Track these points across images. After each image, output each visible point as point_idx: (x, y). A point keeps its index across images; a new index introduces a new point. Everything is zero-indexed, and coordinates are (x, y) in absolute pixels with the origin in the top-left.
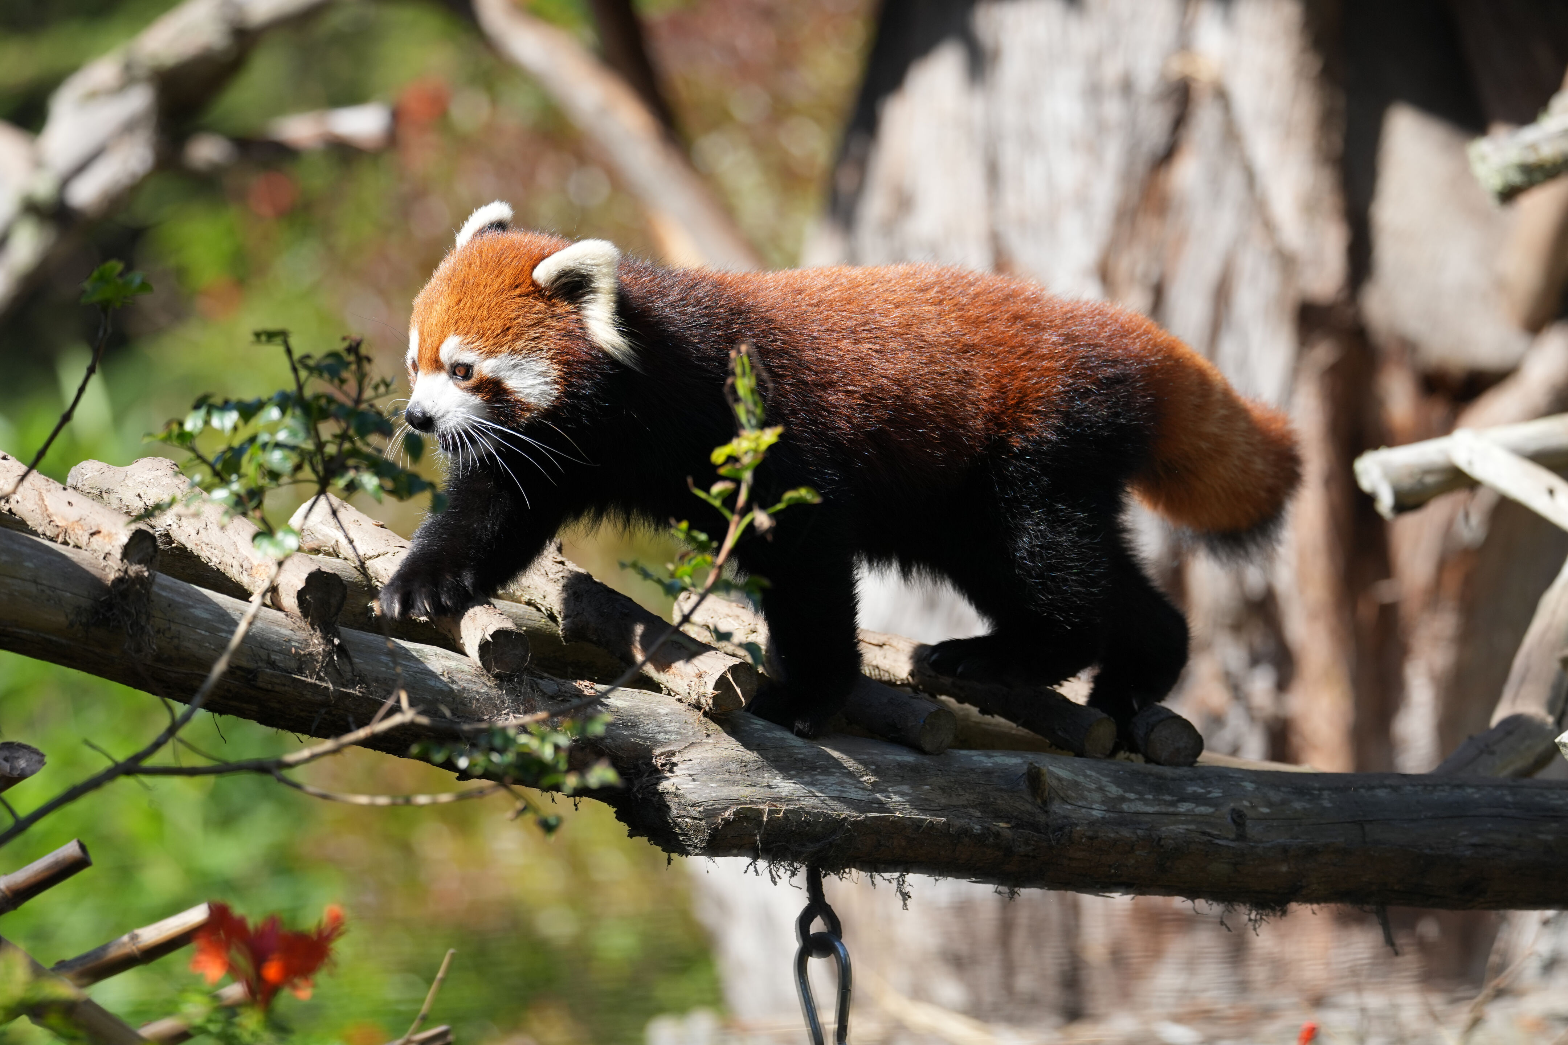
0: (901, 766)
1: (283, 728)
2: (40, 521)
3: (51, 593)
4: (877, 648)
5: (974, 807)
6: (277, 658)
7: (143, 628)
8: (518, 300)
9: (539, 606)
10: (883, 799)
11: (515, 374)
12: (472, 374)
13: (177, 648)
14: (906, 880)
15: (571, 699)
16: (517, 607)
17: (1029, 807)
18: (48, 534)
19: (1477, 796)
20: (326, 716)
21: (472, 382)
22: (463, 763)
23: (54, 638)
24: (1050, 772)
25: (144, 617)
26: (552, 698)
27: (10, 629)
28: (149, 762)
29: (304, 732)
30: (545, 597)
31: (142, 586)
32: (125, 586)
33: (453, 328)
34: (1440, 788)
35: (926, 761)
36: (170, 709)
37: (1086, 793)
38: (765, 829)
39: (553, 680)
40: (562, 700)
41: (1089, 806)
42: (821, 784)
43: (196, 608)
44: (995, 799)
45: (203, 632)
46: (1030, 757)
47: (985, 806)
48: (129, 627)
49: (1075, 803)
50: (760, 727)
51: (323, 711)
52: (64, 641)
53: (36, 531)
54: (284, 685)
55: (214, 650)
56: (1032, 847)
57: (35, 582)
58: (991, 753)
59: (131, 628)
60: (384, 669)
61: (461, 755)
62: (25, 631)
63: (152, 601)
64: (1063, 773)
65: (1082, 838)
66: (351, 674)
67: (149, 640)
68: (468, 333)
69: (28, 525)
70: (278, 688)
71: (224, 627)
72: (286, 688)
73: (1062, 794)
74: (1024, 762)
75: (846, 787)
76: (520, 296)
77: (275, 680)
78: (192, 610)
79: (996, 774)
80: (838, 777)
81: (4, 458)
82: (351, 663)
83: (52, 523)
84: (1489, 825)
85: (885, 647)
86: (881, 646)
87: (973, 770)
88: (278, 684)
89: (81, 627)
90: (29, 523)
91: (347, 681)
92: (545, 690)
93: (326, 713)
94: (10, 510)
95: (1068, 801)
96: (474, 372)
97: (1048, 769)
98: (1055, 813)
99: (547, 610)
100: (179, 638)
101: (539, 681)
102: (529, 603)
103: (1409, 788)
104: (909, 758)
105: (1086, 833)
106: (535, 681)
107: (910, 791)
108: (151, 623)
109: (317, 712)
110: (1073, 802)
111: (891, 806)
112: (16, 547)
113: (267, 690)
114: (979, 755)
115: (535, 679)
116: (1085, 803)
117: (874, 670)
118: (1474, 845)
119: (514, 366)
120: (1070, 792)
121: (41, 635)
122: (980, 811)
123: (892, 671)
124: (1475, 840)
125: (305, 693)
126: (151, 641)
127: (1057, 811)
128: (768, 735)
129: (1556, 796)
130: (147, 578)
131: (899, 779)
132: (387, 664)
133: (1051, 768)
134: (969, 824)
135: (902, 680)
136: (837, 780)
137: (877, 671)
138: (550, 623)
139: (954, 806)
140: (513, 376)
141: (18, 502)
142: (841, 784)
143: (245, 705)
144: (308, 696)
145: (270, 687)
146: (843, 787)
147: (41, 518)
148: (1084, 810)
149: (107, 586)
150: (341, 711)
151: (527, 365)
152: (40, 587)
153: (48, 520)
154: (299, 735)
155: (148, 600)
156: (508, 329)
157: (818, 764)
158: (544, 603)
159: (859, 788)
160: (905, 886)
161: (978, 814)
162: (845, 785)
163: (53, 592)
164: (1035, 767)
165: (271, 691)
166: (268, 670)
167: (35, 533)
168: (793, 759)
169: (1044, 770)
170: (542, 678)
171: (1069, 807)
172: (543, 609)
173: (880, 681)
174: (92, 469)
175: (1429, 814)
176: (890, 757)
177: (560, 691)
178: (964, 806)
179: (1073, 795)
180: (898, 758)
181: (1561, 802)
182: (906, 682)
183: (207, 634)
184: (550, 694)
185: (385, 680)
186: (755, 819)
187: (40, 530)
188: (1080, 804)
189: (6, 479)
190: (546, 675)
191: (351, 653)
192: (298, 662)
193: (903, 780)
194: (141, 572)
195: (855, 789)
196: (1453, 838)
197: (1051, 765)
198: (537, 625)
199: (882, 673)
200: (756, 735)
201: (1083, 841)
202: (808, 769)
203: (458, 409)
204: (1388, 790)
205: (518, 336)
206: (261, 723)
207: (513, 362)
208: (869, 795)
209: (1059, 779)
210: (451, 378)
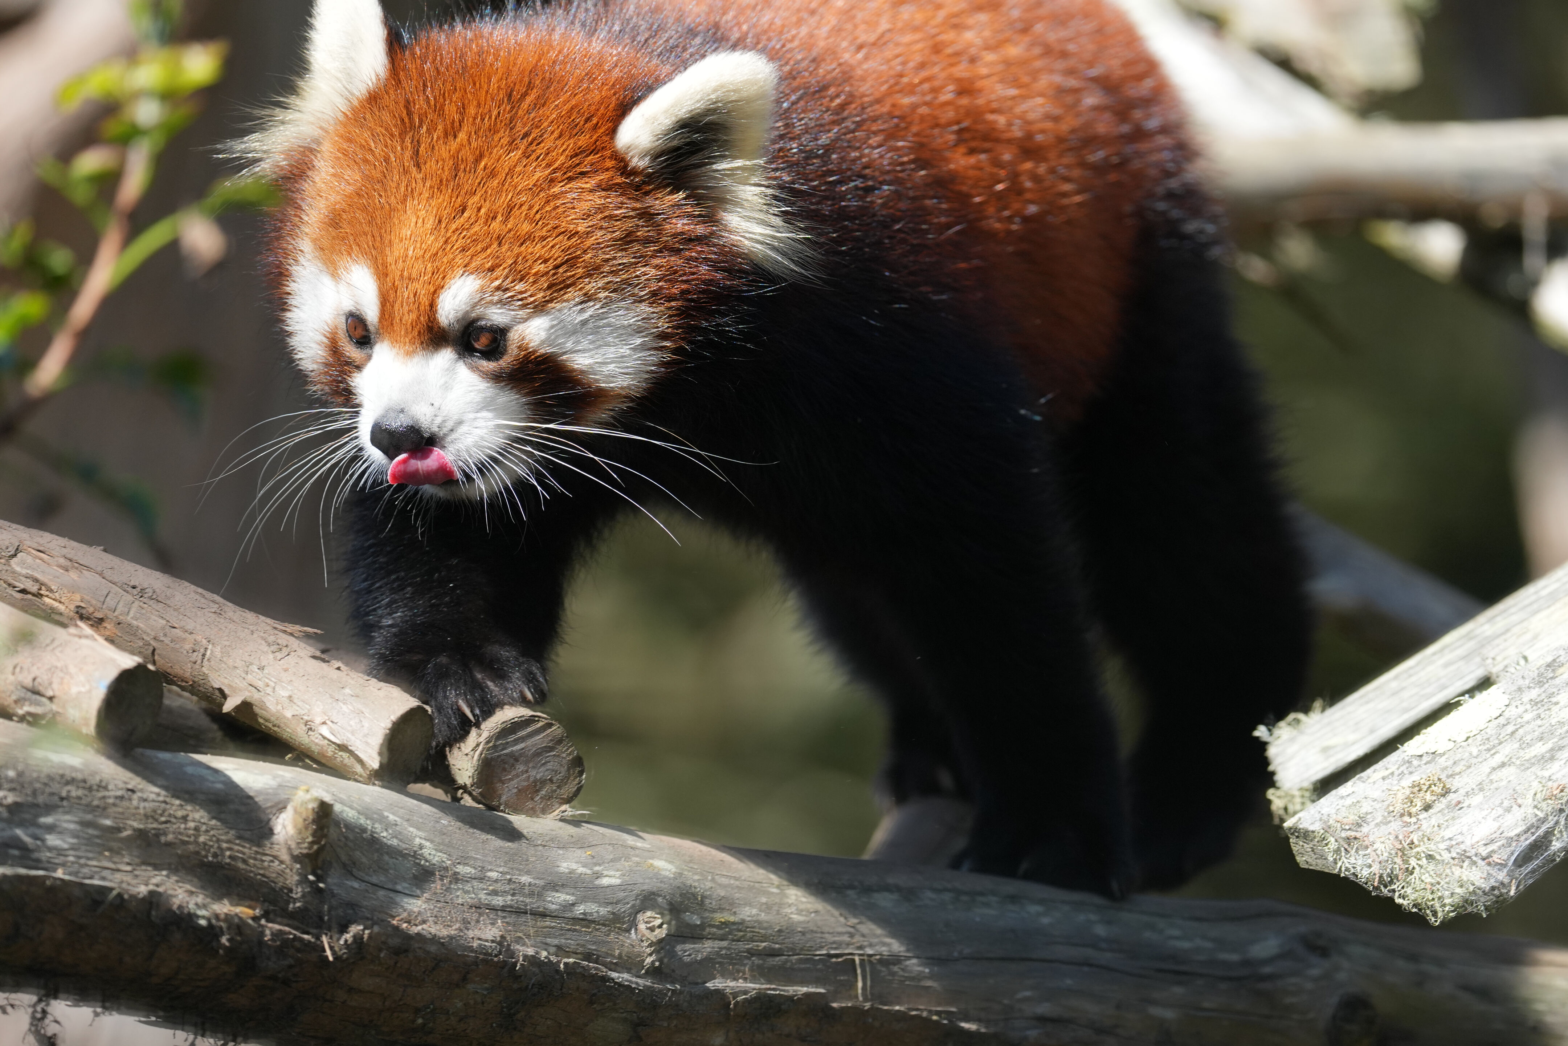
10: (27, 839)
14: (49, 1009)
19: (1045, 920)
34: (981, 899)
37: (386, 858)
41: (390, 886)
49: (367, 878)
56: (290, 961)
65: (380, 950)
73: (344, 858)
79: (232, 807)
84: (1069, 982)
103: (929, 894)
105: (390, 941)
110: (361, 874)
111: (45, 855)
116: (382, 878)
118: (1042, 1020)
120: (358, 853)
124: (1044, 1009)
129: (1176, 932)
148: (381, 893)
160: (47, 1021)
171: (356, 885)
175: (967, 951)
181: (1186, 945)
188: (374, 879)
196: (1006, 1002)
201: (382, 955)
204: (895, 896)
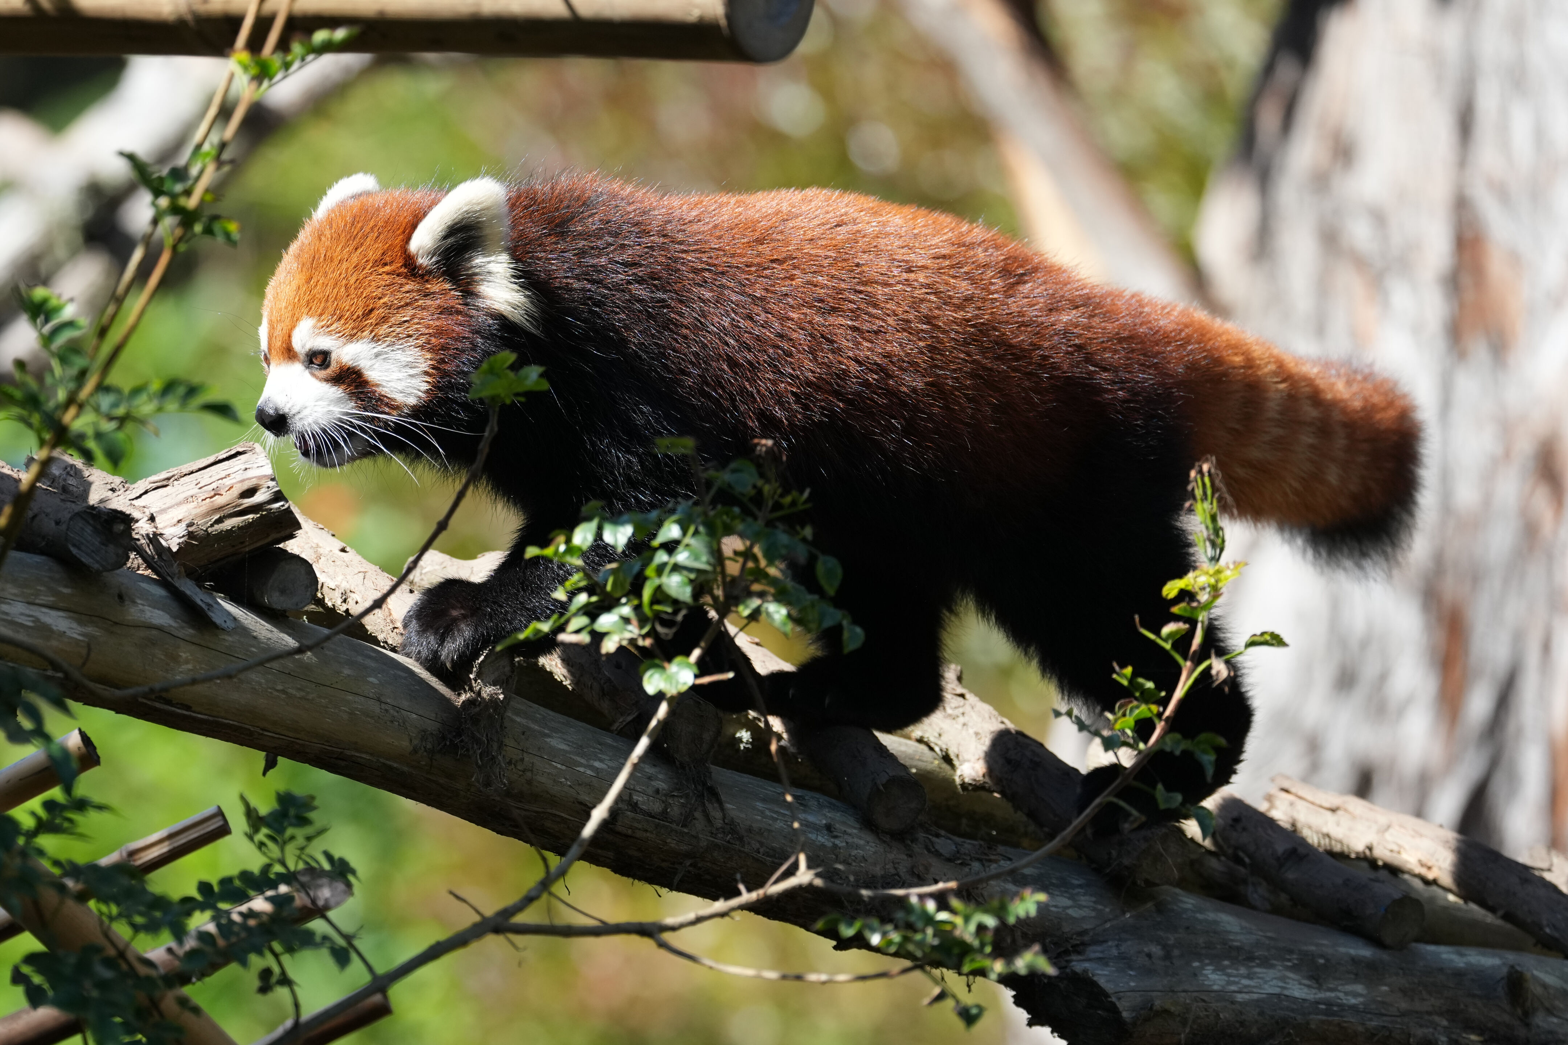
0: (1355, 961)
1: (640, 879)
2: (382, 627)
3: (396, 714)
4: (1329, 813)
5: (1441, 1014)
6: (640, 799)
7: (493, 758)
8: (386, 277)
9: (932, 745)
11: (378, 364)
12: (330, 362)
13: (529, 782)
15: (970, 862)
16: (906, 745)
17: (1506, 1018)
18: (390, 642)
20: (690, 868)
21: (329, 371)
22: (875, 939)
23: (395, 765)
24: (1535, 978)
25: (495, 746)
26: (949, 860)
27: (348, 753)
28: (520, 918)
29: (663, 885)
30: (940, 735)
31: (495, 710)
32: (478, 709)
33: (306, 311)
35: (1385, 956)
36: (544, 859)
38: (1191, 1027)
39: (950, 839)
40: (961, 864)
42: (1259, 978)
43: (552, 737)
44: (1466, 1006)
45: (559, 766)
46: (1511, 957)
47: (1453, 1014)
48: (478, 757)
50: (1189, 906)
51: (688, 862)
52: (406, 769)
53: (376, 637)
54: (646, 831)
55: (570, 786)
57: (379, 700)
58: (1464, 950)
59: (481, 758)
60: (759, 818)
61: (873, 930)
62: (364, 756)
63: (506, 728)
64: (1550, 980)
66: (721, 822)
67: (500, 772)
68: (321, 315)
69: (367, 631)
70: (639, 834)
71: (583, 761)
72: (648, 834)
74: (1504, 964)
75: (1288, 983)
76: (388, 274)
77: (636, 825)
78: (548, 740)
80: (1280, 971)
81: (343, 550)
82: (722, 809)
83: (395, 630)
85: (1340, 813)
86: (1333, 810)
87: (1441, 970)
88: (640, 830)
89: (425, 754)
90: (368, 627)
91: (717, 829)
92: (941, 851)
93: (691, 865)
94: (347, 611)
95: (1555, 1012)
96: (332, 359)
97: (1533, 974)
98: (1538, 1027)
99: (941, 750)
100: (532, 771)
101: (934, 839)
102: (920, 741)
104: (1365, 952)
106: (930, 840)
107: (1364, 992)
108: (503, 753)
109: (681, 863)
112: (360, 659)
113: (627, 836)
114: (1449, 952)
115: (930, 837)
117: (1324, 839)
119: (377, 355)
121: (382, 760)
122: (1447, 1020)
123: (1345, 841)
125: (669, 841)
126: (502, 773)
127: (1541, 1024)
128: (1199, 916)
130: (502, 702)
131: (1352, 976)
132: (762, 812)
133: (1536, 973)
134: (1433, 1034)
135: (1357, 853)
136: (1278, 974)
137: (1327, 840)
138: (945, 766)
139: (1417, 1012)
140: (375, 367)
141: (357, 603)
142: (1283, 979)
143: (599, 851)
144: (673, 845)
145: (630, 832)
146: (1285, 983)
147: (382, 622)
149: (456, 707)
150: (708, 864)
151: (392, 355)
152: (383, 706)
153: (392, 626)
154: (658, 888)
155: (501, 726)
156: (371, 311)
157: (1256, 954)
158: (939, 743)
159: (1305, 985)
161: (1445, 1023)
162: (1287, 981)
163: (398, 712)
164: (1517, 971)
165: (631, 837)
166: (629, 813)
167: (375, 641)
168: (1227, 947)
169: (1528, 975)
170: (938, 836)
172: (937, 749)
173: (1330, 853)
174: (432, 561)
176: (1342, 950)
177: (958, 852)
178: (1429, 1013)
179: (1562, 1006)
180: (1352, 952)
182: (1362, 856)
183: (564, 768)
184: (948, 856)
185: (760, 830)
186: (1179, 1015)
187: (381, 637)
189: (344, 575)
190: (943, 833)
191: (723, 798)
192: (663, 805)
193: (1357, 978)
194: (496, 694)
195: (1300, 986)
197: (1536, 969)
198: (929, 767)
199: (1333, 843)
200: (1184, 916)
202: (1244, 960)
203: (316, 403)
205: (384, 319)
206: (616, 872)
207: (376, 350)
208: (1315, 994)
209: (1545, 986)
210: (307, 367)
